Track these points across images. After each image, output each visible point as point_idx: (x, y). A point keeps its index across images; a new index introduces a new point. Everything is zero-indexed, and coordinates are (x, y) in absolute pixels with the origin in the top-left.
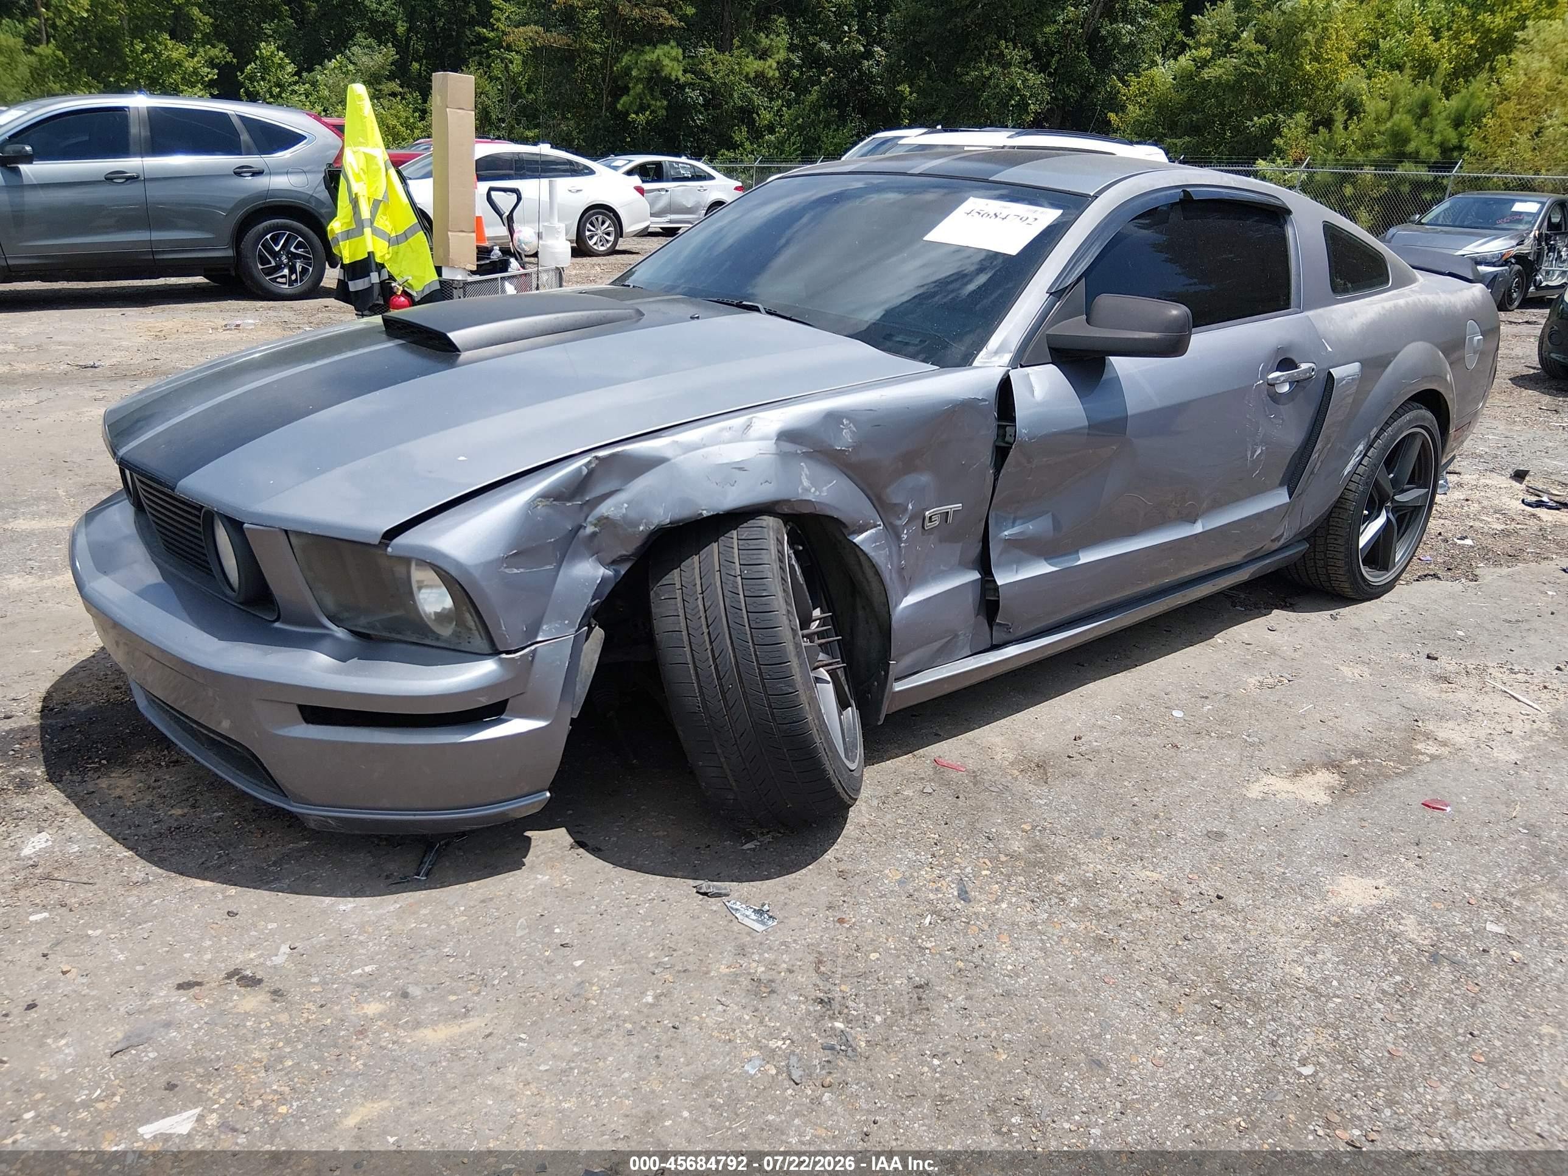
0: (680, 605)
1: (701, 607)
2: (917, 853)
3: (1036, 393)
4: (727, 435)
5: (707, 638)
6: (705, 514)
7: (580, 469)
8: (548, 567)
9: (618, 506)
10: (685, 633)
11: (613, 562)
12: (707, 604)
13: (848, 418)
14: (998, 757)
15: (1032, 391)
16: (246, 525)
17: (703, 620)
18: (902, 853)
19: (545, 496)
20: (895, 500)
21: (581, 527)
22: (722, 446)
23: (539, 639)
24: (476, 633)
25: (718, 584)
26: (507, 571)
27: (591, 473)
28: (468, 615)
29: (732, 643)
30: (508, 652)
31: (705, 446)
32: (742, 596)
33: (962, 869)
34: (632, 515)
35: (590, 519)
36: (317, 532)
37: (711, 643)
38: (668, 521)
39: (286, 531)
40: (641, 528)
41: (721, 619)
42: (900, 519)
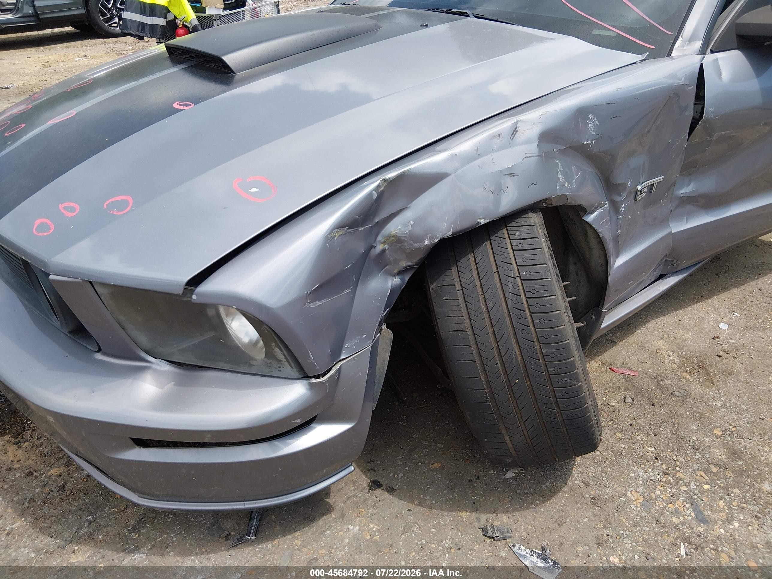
0: (462, 305)
1: (484, 307)
2: (646, 471)
3: (723, 76)
4: (497, 142)
5: (492, 338)
6: (483, 222)
7: (370, 194)
8: (346, 291)
9: (406, 225)
10: (470, 333)
11: (400, 273)
12: (490, 305)
13: (593, 114)
14: (667, 360)
15: (720, 74)
16: (52, 277)
17: (487, 320)
18: (633, 471)
19: (340, 226)
20: (619, 182)
21: (372, 247)
22: (495, 154)
23: (342, 357)
24: (286, 363)
25: (498, 285)
26: (311, 305)
27: (381, 196)
28: (277, 350)
29: (517, 341)
30: (317, 377)
31: (479, 156)
32: (523, 297)
33: (688, 486)
34: (418, 231)
35: (379, 238)
36: (119, 283)
37: (497, 342)
38: (450, 233)
39: (90, 282)
40: (426, 242)
41: (505, 319)
42: (620, 196)
